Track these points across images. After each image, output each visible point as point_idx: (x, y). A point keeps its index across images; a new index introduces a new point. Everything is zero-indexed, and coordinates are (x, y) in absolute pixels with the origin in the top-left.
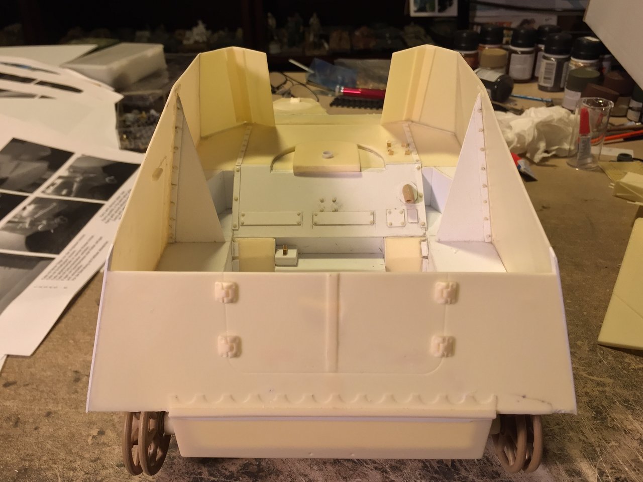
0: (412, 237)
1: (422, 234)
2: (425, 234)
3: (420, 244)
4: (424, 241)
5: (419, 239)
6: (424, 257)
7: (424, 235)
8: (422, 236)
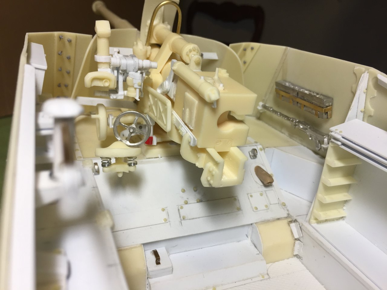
0: (278, 219)
1: (286, 215)
2: (288, 214)
3: (289, 226)
4: (291, 222)
5: (285, 221)
6: (296, 239)
7: (289, 216)
8: (286, 217)
